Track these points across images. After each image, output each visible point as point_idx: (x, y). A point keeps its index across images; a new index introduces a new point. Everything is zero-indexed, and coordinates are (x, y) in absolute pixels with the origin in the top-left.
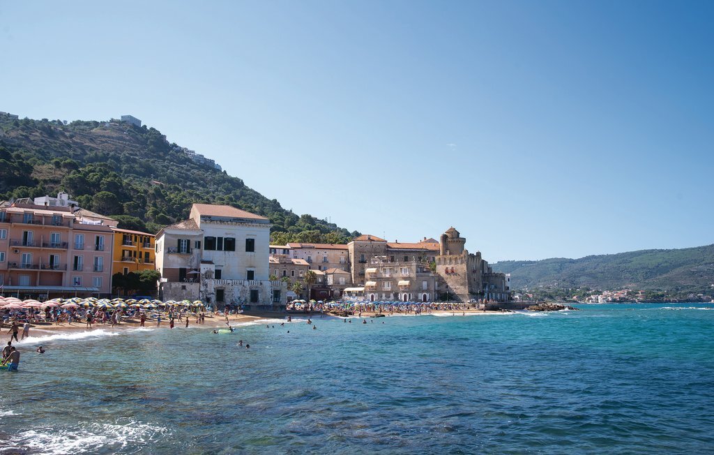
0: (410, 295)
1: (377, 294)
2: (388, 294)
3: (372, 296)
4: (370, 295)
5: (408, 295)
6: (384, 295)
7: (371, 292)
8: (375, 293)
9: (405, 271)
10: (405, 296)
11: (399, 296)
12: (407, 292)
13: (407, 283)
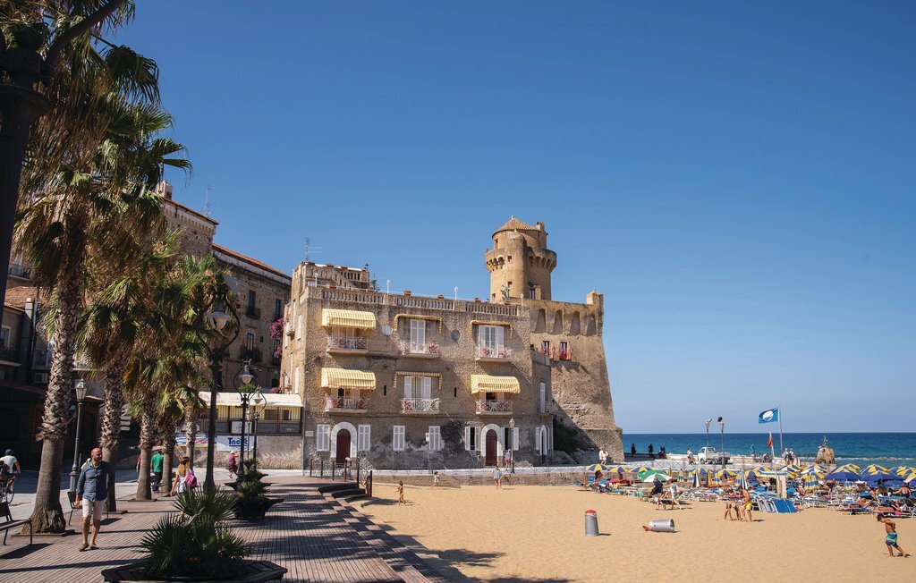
0: (507, 432)
1: (366, 428)
2: (416, 424)
3: (344, 439)
4: (332, 433)
5: (500, 432)
6: (399, 431)
7: (335, 417)
8: (356, 419)
9: (490, 338)
10: (491, 438)
11: (466, 439)
12: (501, 420)
13: (510, 384)
